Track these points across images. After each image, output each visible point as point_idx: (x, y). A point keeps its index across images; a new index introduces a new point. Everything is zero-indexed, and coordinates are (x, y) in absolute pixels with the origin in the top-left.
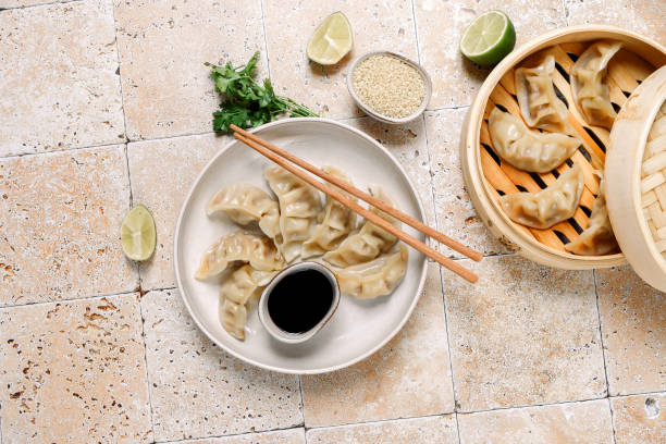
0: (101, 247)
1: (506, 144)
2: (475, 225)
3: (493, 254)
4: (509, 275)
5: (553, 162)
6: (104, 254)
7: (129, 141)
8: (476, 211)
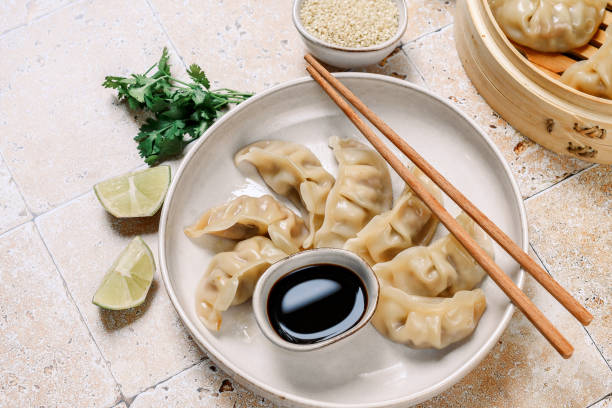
0: (47, 362)
1: (524, 24)
2: (528, 150)
3: (567, 176)
4: (599, 193)
5: (587, 27)
6: (54, 372)
7: (35, 215)
8: (522, 135)
